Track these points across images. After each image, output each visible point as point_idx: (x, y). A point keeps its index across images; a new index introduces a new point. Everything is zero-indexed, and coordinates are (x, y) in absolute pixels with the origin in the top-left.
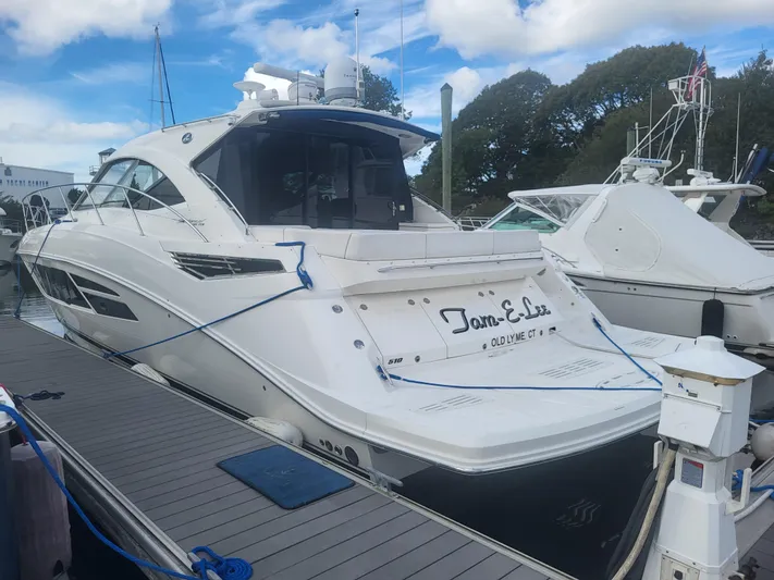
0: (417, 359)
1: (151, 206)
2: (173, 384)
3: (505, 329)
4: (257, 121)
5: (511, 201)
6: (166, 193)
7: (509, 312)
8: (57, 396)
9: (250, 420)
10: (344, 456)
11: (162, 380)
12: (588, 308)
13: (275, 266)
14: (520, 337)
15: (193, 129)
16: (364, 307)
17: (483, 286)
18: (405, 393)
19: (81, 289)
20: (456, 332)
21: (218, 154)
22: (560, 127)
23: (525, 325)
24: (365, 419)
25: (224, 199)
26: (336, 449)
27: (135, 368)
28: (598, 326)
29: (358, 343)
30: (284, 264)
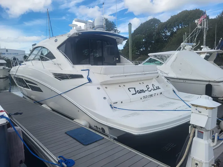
0: (122, 102)
1: (46, 60)
2: (53, 110)
3: (147, 93)
4: (76, 35)
5: (149, 56)
6: (50, 56)
7: (148, 88)
8: (21, 114)
9: (75, 120)
10: (101, 130)
11: (50, 109)
12: (171, 87)
13: (81, 76)
14: (151, 96)
15: (58, 38)
16: (106, 88)
17: (141, 81)
18: (118, 112)
19: (27, 84)
20: (133, 94)
21: (65, 45)
22: (164, 34)
23: (153, 92)
24: (107, 120)
25: (67, 58)
26: (99, 128)
27: (42, 105)
28: (174, 92)
29: (105, 98)
30: (84, 76)
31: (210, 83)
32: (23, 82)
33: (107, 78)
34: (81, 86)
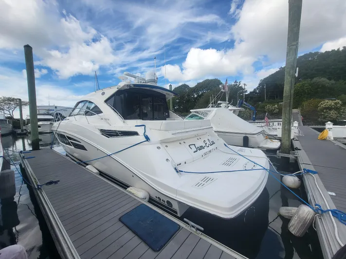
0: (185, 163)
1: (92, 114)
2: (101, 173)
3: (206, 150)
4: (127, 88)
5: (191, 112)
6: (96, 110)
7: (206, 144)
8: (56, 182)
9: (129, 189)
10: (166, 203)
12: (222, 142)
13: (135, 134)
14: (210, 151)
15: (105, 91)
16: (167, 146)
17: (198, 137)
18: (185, 177)
19: (69, 140)
20: (194, 152)
21: (113, 98)
22: (192, 96)
23: (211, 148)
24: (176, 192)
25: (116, 112)
26: (163, 201)
27: (87, 167)
28: (226, 145)
29: (167, 160)
30: (139, 133)
31: (247, 135)
32: (65, 139)
33: (169, 135)
34: (137, 146)
